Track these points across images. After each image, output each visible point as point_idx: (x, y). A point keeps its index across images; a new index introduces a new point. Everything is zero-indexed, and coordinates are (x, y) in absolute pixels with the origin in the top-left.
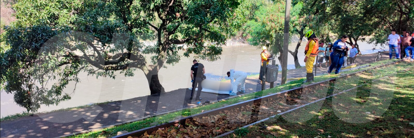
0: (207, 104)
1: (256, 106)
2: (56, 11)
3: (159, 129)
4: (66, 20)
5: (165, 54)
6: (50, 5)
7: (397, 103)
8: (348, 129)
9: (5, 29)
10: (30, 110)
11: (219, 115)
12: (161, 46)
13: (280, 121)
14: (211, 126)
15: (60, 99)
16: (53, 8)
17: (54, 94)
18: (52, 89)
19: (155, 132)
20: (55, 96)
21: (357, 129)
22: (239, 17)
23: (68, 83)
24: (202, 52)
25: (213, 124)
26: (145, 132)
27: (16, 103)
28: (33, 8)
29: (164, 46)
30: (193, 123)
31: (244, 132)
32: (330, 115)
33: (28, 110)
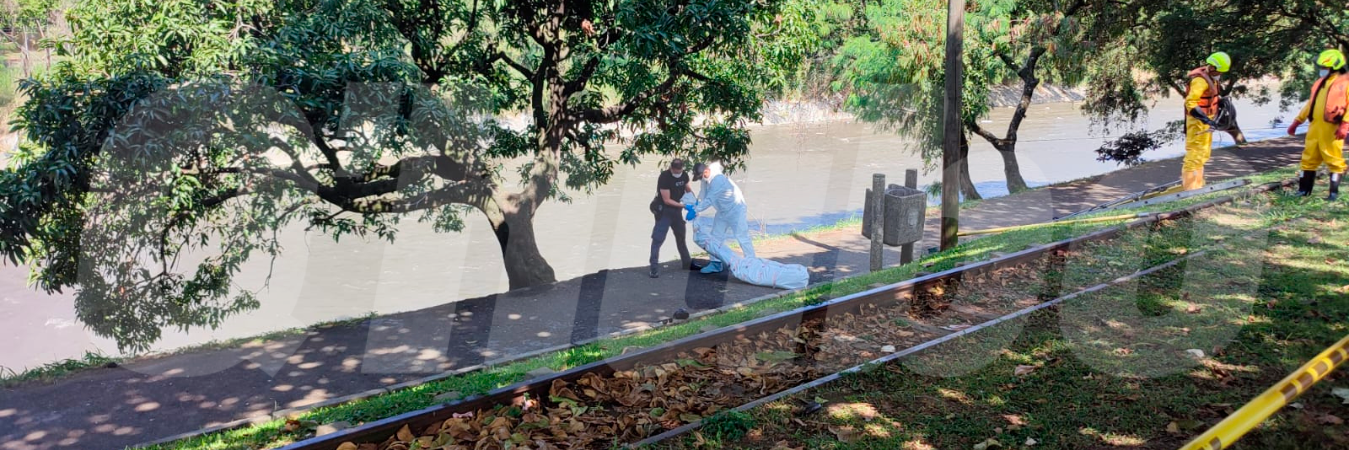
0: (680, 321)
1: (813, 332)
2: (184, 26)
3: (455, 415)
4: (217, 56)
5: (556, 158)
6: (165, 8)
7: (1310, 314)
8: (1106, 414)
9: (24, 87)
10: (129, 346)
11: (674, 365)
12: (543, 130)
13: (879, 383)
14: (639, 403)
15: (225, 308)
16: (177, 16)
17: (207, 293)
18: (198, 277)
19: (436, 425)
20: (208, 299)
21: (1138, 411)
22: (793, 28)
23: (247, 256)
24: (685, 146)
25: (646, 396)
26: (403, 426)
27: (83, 323)
28: (114, 18)
29: (550, 133)
30: (577, 395)
31: (736, 425)
32: (1057, 362)
33: (121, 347)
